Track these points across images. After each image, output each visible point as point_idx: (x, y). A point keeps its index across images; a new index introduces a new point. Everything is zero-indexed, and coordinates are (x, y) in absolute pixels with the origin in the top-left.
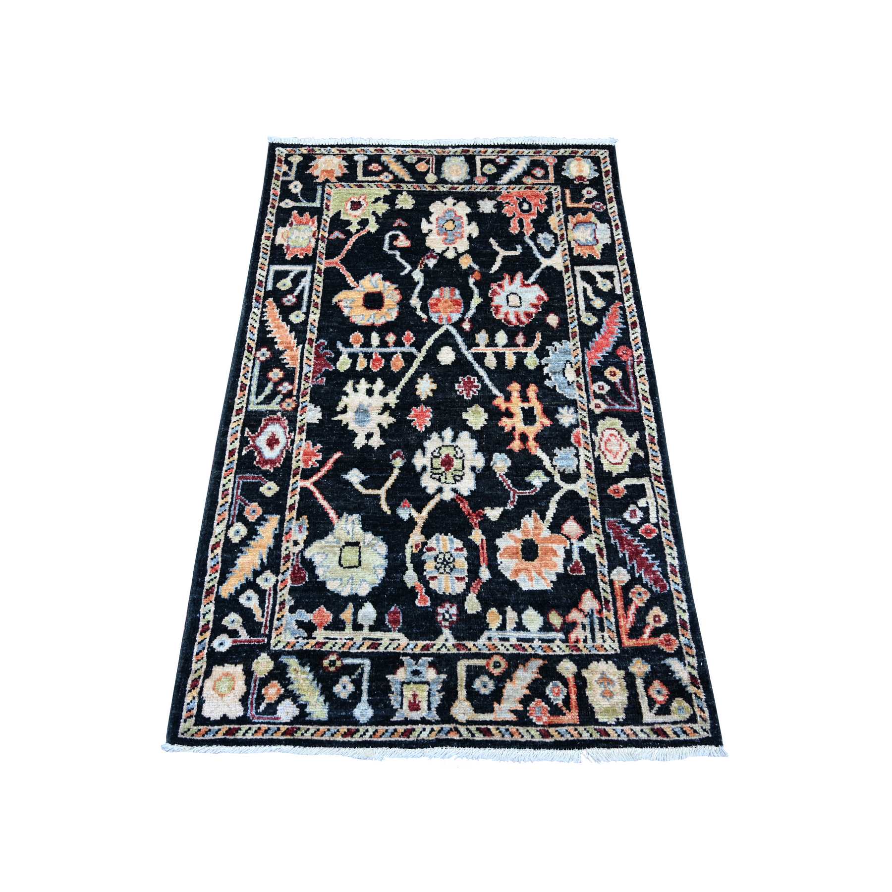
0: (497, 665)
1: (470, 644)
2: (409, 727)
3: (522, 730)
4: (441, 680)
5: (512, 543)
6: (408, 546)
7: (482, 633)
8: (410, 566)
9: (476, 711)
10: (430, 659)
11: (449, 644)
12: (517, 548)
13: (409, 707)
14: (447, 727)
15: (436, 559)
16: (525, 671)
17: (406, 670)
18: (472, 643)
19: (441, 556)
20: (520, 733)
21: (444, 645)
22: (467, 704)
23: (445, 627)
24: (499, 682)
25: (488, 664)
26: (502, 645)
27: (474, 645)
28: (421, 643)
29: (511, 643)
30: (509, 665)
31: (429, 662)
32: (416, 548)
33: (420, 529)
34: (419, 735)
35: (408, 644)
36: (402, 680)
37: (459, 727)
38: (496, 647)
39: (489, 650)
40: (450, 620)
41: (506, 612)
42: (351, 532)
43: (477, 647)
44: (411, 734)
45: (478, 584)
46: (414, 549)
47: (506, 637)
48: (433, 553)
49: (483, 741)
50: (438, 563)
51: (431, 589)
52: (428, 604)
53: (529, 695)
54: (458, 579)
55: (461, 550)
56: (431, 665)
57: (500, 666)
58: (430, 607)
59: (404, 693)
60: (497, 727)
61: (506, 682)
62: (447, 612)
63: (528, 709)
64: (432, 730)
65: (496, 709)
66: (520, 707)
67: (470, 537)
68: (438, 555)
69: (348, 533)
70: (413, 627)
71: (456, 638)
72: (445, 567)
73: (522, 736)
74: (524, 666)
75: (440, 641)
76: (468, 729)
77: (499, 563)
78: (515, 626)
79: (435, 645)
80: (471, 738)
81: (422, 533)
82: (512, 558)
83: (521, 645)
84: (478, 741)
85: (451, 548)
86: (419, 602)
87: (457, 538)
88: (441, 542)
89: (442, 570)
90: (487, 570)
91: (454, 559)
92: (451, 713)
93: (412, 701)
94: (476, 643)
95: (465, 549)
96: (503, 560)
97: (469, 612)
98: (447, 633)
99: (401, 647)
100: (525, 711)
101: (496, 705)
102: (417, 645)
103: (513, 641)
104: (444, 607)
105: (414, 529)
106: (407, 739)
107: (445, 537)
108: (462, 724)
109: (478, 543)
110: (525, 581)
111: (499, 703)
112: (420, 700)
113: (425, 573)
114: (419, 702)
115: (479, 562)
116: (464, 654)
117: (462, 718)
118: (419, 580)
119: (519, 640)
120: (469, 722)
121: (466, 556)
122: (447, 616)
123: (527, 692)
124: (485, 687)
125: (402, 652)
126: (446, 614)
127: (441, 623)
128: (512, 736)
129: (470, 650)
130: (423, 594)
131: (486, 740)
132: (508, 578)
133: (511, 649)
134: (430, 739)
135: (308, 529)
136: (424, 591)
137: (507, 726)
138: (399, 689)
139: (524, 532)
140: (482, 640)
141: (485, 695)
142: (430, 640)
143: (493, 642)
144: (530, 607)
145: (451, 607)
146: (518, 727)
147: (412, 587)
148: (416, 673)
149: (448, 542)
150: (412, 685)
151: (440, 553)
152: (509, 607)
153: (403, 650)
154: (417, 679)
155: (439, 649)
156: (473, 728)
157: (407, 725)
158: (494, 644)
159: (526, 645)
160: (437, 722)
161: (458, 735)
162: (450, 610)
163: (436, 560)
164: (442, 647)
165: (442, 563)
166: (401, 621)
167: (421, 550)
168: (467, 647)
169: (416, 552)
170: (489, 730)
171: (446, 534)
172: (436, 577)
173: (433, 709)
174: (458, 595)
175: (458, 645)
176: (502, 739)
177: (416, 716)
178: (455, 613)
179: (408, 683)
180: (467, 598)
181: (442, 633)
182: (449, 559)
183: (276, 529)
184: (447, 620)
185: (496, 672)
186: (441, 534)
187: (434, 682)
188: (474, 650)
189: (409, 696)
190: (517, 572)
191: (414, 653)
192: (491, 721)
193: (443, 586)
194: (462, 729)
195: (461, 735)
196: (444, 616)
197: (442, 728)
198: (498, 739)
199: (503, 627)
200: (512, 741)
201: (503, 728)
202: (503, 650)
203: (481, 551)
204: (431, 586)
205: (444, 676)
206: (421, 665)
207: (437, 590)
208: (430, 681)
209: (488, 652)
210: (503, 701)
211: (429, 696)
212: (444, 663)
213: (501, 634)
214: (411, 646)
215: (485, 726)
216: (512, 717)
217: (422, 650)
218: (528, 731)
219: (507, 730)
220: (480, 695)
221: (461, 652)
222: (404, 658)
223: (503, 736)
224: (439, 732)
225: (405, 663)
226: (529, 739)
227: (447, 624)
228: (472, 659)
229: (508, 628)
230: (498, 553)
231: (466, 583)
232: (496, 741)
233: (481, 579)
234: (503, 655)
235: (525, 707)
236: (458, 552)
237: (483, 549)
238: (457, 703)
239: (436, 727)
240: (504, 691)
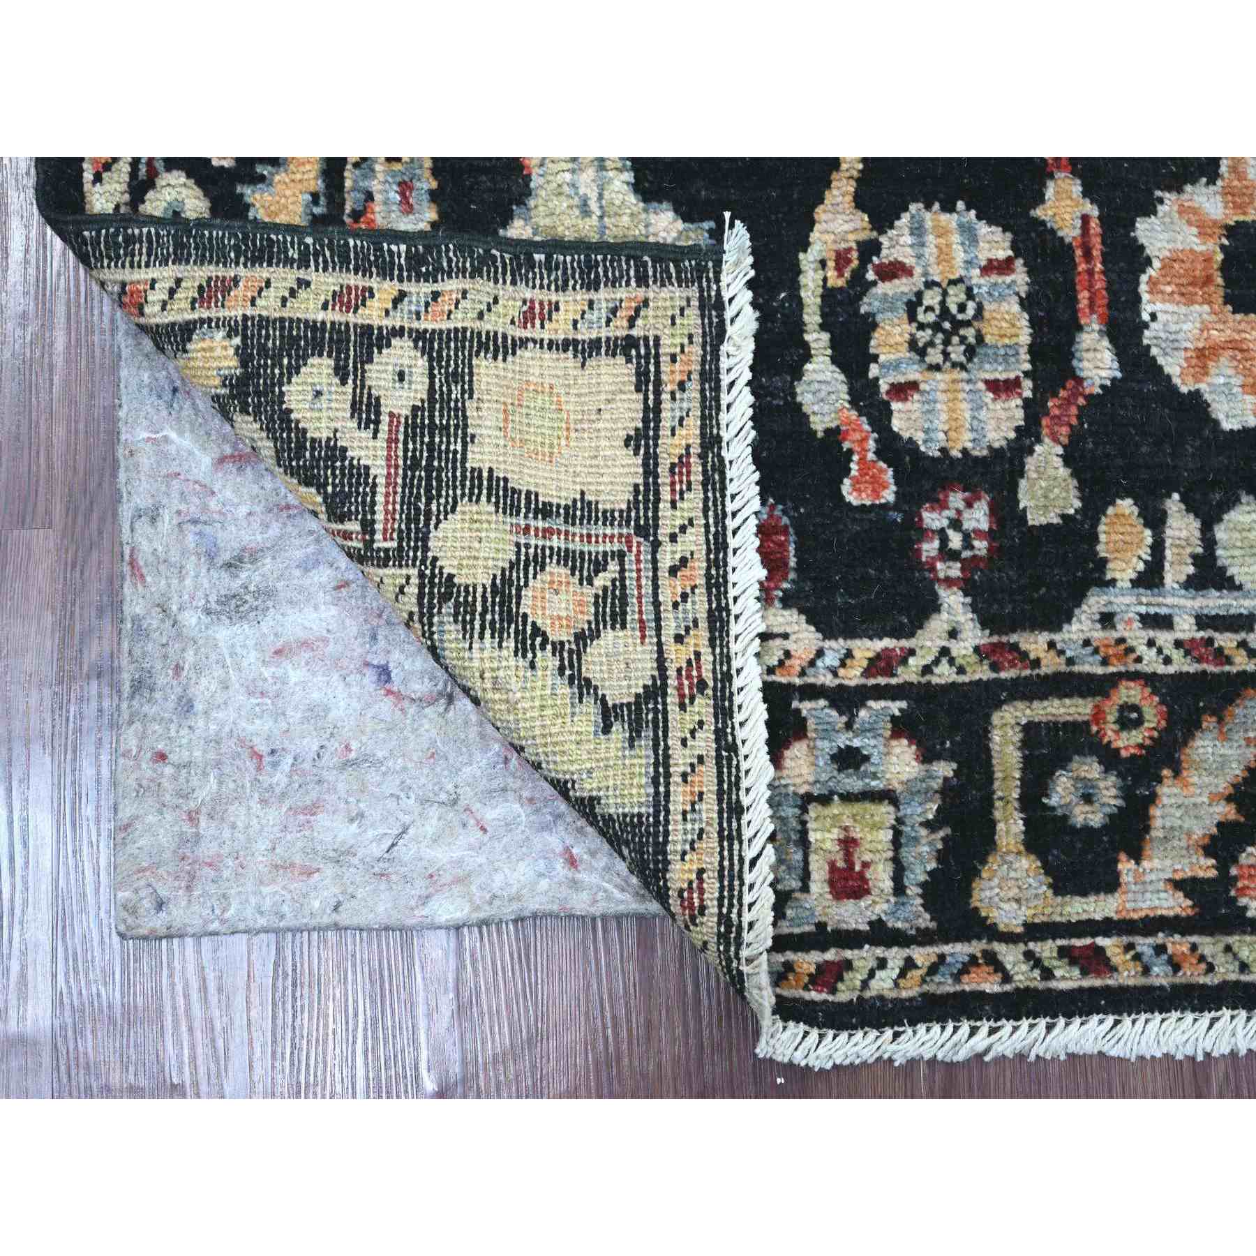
0: (1129, 718)
1: (1035, 643)
2: (831, 955)
3: (1209, 946)
4: (936, 784)
5: (1190, 240)
6: (807, 260)
7: (1078, 598)
8: (817, 339)
9: (1059, 888)
10: (896, 707)
11: (962, 649)
12: (1208, 260)
13: (831, 883)
14: (959, 951)
15: (912, 308)
16: (1225, 737)
17: (812, 749)
18: (1043, 638)
19: (932, 298)
20: (1202, 958)
21: (944, 652)
22: (1027, 864)
23: (949, 582)
24: (1137, 783)
25: (1098, 715)
26: (1151, 643)
27: (1052, 645)
28: (865, 648)
29: (1180, 636)
30: (1170, 717)
31: (894, 719)
32: (839, 269)
33: (851, 188)
34: (865, 984)
35: (820, 653)
36: (802, 791)
37: (999, 948)
38: (1131, 650)
39: (1105, 662)
40: (966, 554)
41: (1164, 515)
42: (594, 205)
43: (1061, 653)
44: (840, 978)
45: (1068, 402)
46: (831, 274)
47: (1163, 611)
48: (901, 287)
49: (1081, 990)
50: (921, 327)
51: (897, 437)
52: (889, 495)
53: (1235, 824)
54: (993, 386)
55: (1004, 267)
56: (900, 727)
57: (1139, 723)
58: (896, 507)
59: (812, 837)
60: (1125, 940)
61: (1160, 780)
62: (956, 524)
63: (1234, 871)
64: (909, 964)
65: (1126, 878)
66: (1205, 868)
67: (1038, 213)
68: (919, 295)
69: (585, 211)
70: (836, 586)
71: (986, 622)
72: (947, 342)
73: (1211, 968)
74: (1220, 721)
75: (930, 639)
76: (1029, 955)
77: (1146, 317)
78: (1191, 570)
79: (912, 652)
80: (1041, 986)
81: (860, 202)
82: (1189, 300)
83: (1210, 641)
84: (1062, 993)
85: (969, 263)
86: (856, 488)
87: (990, 222)
88: (930, 239)
89: (935, 356)
90: (1106, 343)
91: (980, 309)
92: (974, 903)
93: (841, 864)
94: (1057, 637)
95: (1019, 263)
96: (1158, 307)
97: (1035, 519)
98: (954, 604)
99: (796, 664)
100: (1225, 880)
101: (1126, 866)
102: (849, 654)
103: (1185, 627)
104: (943, 506)
105: (828, 185)
106: (830, 998)
107: (944, 217)
108: (1009, 938)
109: (1070, 232)
110: (1230, 395)
111: (1137, 855)
112: (867, 857)
113: (874, 370)
114: (866, 865)
115: (1075, 312)
116: (1015, 682)
117: (1009, 916)
118: (854, 402)
119: (1203, 621)
120: (1035, 931)
121: (1023, 291)
122: (955, 541)
123: (1227, 811)
124: (1088, 799)
125: (798, 681)
126: (951, 533)
127: (933, 569)
128: (1176, 967)
129: (1037, 663)
130: (871, 456)
131: (1092, 990)
132: (1176, 381)
133: (1177, 655)
134: (904, 994)
135: (434, 196)
136: (871, 445)
137: (1160, 938)
138: (794, 824)
139: (1227, 192)
140: (1081, 626)
141: (1087, 829)
142: (897, 634)
143: (1121, 631)
144: (1244, 499)
145: (969, 505)
146: (1194, 939)
147: (828, 431)
148: (849, 759)
149: (956, 238)
150: (836, 808)
151: (930, 285)
152: (1176, 496)
153: (803, 673)
154: (853, 783)
155: (927, 670)
156: (1047, 949)
157: (824, 949)
158: (1121, 641)
159: (1226, 640)
160: (924, 938)
161: (998, 977)
162: (966, 515)
163: (912, 317)
164: (937, 662)
165: (936, 327)
166: (793, 562)
167: (858, 276)
168: (1024, 655)
169: (840, 283)
170: (1100, 951)
171: (949, 208)
172: (914, 386)
173: (913, 891)
174: (996, 453)
175: (995, 648)
176: (1141, 981)
177: (852, 915)
178: (984, 525)
179: (825, 800)
180: (1031, 463)
181: (937, 608)
182: (962, 308)
183: (315, 197)
184: (953, 556)
185: (1128, 742)
186: (928, 207)
187: (915, 790)
188: (1051, 664)
189: (828, 845)
190: (1203, 357)
191: (841, 687)
192: (1108, 920)
193: (941, 422)
194: (1010, 956)
195: (1007, 978)
196: (944, 541)
197: (942, 957)
198: (1131, 982)
199: (1150, 578)
200: (1174, 987)
201: (1144, 944)
202: (1151, 662)
203: (1082, 267)
204: (896, 424)
205: (944, 769)
206: (863, 732)
207: (919, 437)
208: (899, 788)
209: (1100, 670)
210: (1147, 852)
211: (896, 843)
212: (944, 720)
213: (1149, 602)
214: (831, 659)
215: (1087, 941)
216: (1175, 904)
217: (867, 673)
218: (1228, 949)
219: (1160, 949)
220: (1074, 831)
221: (1003, 675)
222: (805, 707)
223: (1146, 971)
224: (933, 970)
225: (811, 724)
226: (1233, 977)
227: (955, 570)
228: (1043, 697)
229: (1169, 579)
230: (1144, 278)
231: (1026, 402)
232: (1123, 989)
233: (1079, 381)
234: (1150, 680)
235: (1223, 867)
236: (994, 278)
237: (1088, 255)
238: (994, 862)
239: (923, 956)
240: (1155, 812)
